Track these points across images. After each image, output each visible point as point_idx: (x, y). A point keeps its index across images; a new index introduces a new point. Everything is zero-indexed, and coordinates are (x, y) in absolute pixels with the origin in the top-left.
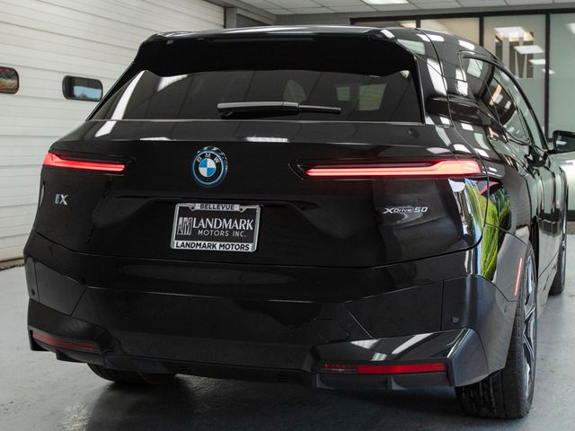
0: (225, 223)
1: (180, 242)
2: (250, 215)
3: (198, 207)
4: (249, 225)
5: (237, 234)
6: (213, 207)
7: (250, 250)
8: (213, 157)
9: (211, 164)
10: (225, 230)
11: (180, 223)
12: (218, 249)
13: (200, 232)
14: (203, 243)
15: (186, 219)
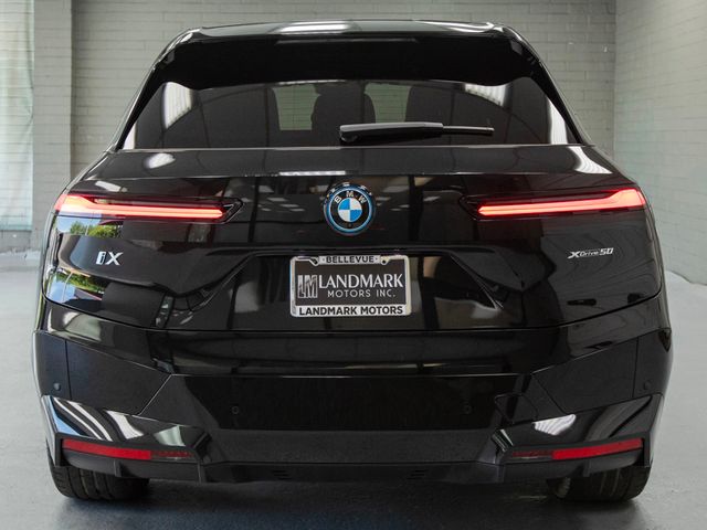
0: (362, 280)
1: (305, 308)
2: (396, 268)
3: (322, 260)
4: (397, 281)
5: (383, 293)
6: (343, 260)
7: (404, 314)
8: (357, 195)
9: (355, 205)
10: (364, 289)
11: (298, 282)
12: (359, 314)
13: (330, 294)
14: (336, 307)
15: (307, 277)
